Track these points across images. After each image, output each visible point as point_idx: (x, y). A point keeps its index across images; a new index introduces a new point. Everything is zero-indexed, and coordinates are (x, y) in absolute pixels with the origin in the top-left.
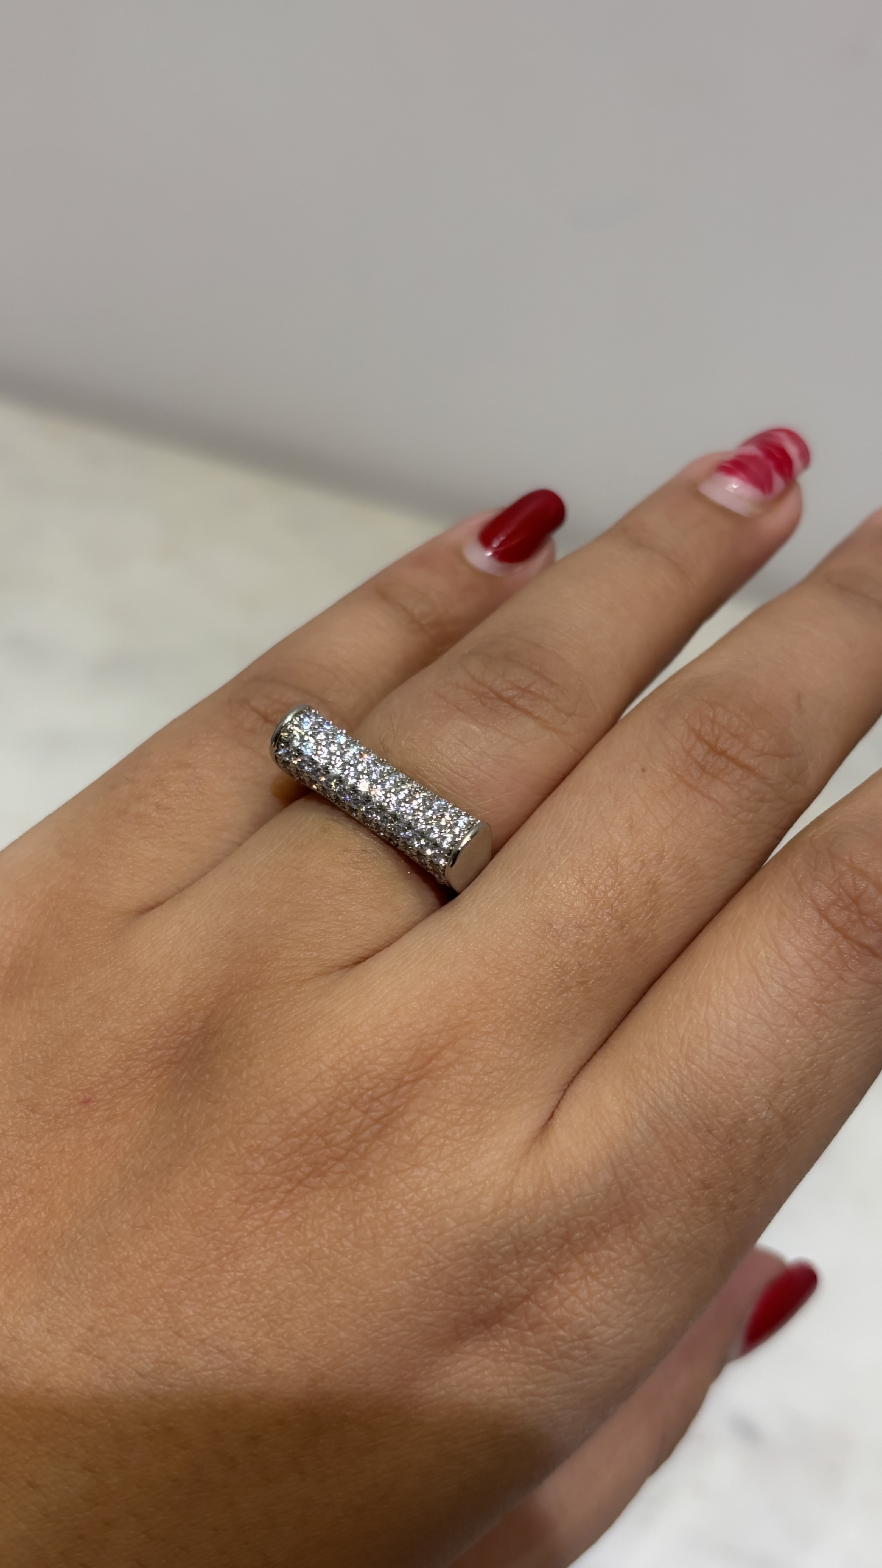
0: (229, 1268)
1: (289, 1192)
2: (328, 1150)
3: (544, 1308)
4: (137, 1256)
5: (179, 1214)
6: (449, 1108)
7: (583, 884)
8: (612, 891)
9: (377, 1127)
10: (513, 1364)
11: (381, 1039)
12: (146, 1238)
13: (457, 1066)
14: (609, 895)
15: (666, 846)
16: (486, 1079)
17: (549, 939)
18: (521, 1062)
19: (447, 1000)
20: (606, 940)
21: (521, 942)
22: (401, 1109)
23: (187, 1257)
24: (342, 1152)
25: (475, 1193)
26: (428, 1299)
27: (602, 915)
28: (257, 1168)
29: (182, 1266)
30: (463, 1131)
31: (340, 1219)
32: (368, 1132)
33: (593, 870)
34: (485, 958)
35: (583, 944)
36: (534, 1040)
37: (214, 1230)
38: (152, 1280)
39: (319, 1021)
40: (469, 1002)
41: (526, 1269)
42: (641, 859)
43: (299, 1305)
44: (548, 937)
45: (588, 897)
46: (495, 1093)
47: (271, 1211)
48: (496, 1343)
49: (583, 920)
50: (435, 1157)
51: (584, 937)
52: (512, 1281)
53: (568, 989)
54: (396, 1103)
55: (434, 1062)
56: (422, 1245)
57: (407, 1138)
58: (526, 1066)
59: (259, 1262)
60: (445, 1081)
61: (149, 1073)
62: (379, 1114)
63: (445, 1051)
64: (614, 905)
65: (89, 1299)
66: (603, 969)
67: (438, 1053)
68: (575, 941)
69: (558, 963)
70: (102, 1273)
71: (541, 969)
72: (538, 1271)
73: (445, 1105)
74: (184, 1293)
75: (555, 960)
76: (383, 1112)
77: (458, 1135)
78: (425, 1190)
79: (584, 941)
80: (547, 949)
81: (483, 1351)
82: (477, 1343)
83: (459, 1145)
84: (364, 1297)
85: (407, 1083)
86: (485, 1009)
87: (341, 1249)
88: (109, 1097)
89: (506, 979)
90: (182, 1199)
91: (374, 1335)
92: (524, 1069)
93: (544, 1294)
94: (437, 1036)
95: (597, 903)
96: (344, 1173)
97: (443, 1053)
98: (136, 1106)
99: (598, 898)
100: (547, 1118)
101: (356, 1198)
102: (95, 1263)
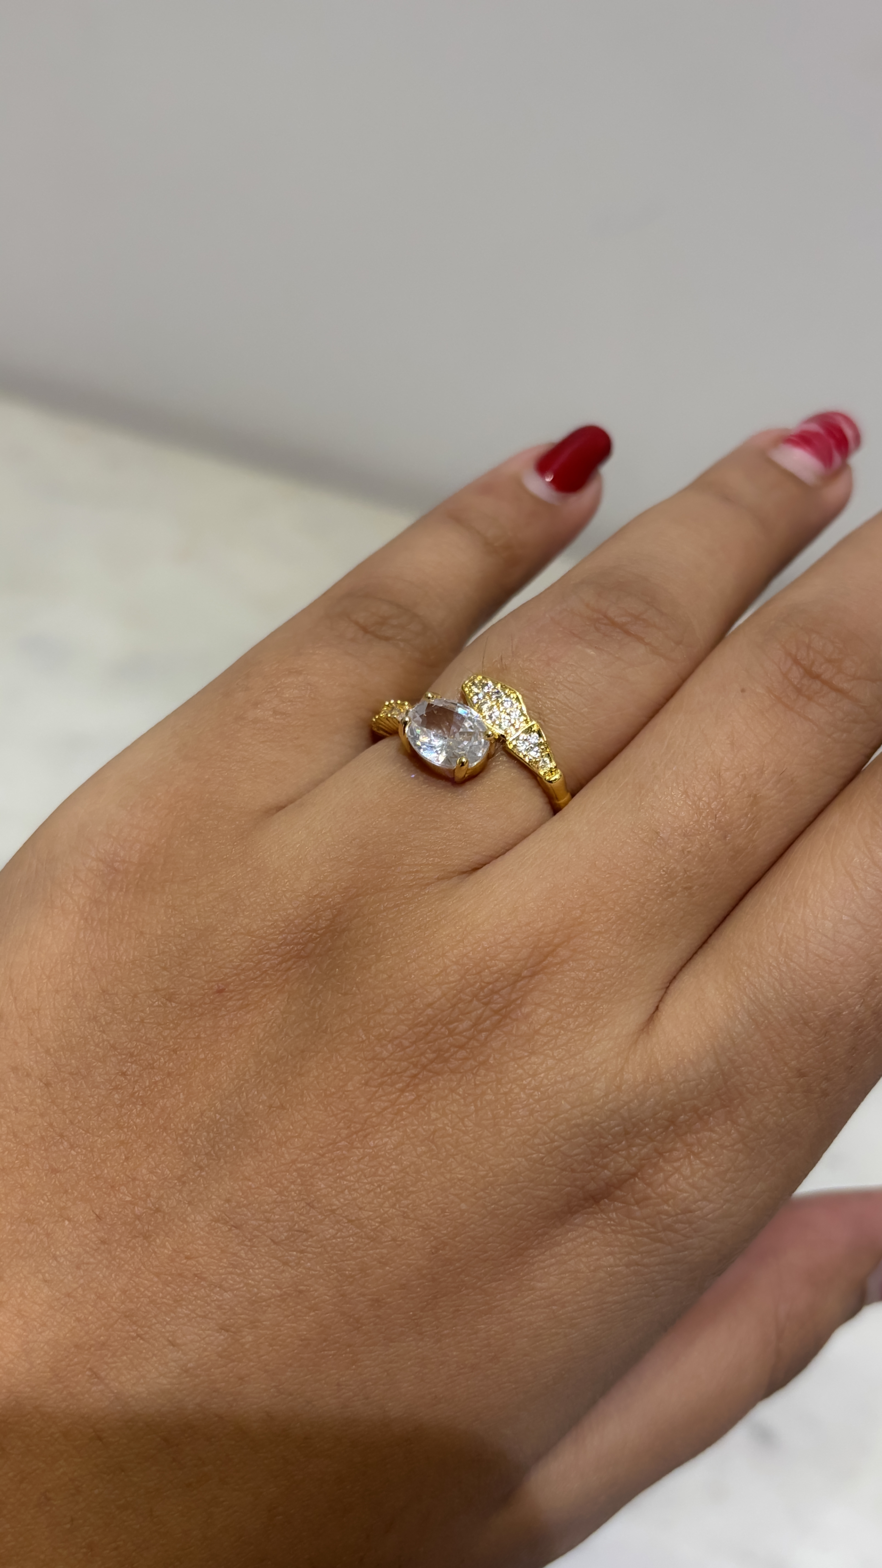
0: (359, 1145)
1: (414, 1076)
2: (451, 1038)
3: (649, 1185)
4: (273, 1133)
5: (312, 1096)
6: (564, 1002)
7: (688, 796)
8: (715, 803)
9: (497, 1017)
10: (619, 1236)
11: (501, 937)
12: (281, 1117)
13: (571, 963)
14: (713, 807)
15: (766, 762)
16: (598, 974)
17: (655, 847)
18: (630, 960)
19: (563, 902)
20: (710, 849)
21: (629, 848)
22: (519, 1002)
23: (319, 1135)
24: (464, 1040)
25: (588, 1078)
26: (543, 1175)
27: (707, 825)
28: (385, 1054)
29: (314, 1143)
30: (577, 1023)
31: (462, 1101)
32: (488, 1022)
33: (697, 783)
34: (597, 862)
35: (689, 852)
36: (642, 940)
37: (344, 1111)
38: (287, 1156)
39: (443, 921)
40: (583, 903)
41: (634, 1149)
42: (742, 773)
43: (424, 1179)
44: (655, 845)
45: (692, 808)
46: (606, 988)
47: (398, 1094)
48: (604, 1216)
49: (688, 829)
50: (551, 1046)
51: (689, 845)
52: (621, 1160)
53: (673, 894)
54: (514, 996)
55: (550, 959)
56: (539, 1125)
57: (524, 1028)
58: (635, 964)
59: (386, 1140)
60: (560, 977)
61: (279, 966)
62: (499, 1006)
63: (560, 949)
64: (717, 816)
65: (228, 1173)
66: (706, 876)
67: (553, 951)
68: (680, 849)
69: (664, 869)
70: (240, 1150)
71: (649, 874)
72: (645, 1150)
73: (560, 998)
74: (317, 1168)
75: (662, 866)
76: (502, 1005)
77: (572, 1026)
78: (542, 1075)
79: (689, 849)
80: (654, 855)
81: (592, 1223)
82: (586, 1216)
83: (574, 1035)
84: (485, 1173)
85: (524, 977)
86: (597, 910)
87: (464, 1128)
88: (241, 988)
89: (616, 883)
90: (315, 1082)
91: (493, 1206)
92: (632, 967)
93: (650, 1171)
94: (552, 935)
95: (701, 814)
96: (466, 1059)
97: (557, 951)
98: (267, 996)
99: (702, 809)
100: (652, 1012)
101: (477, 1083)
102: (233, 1140)
